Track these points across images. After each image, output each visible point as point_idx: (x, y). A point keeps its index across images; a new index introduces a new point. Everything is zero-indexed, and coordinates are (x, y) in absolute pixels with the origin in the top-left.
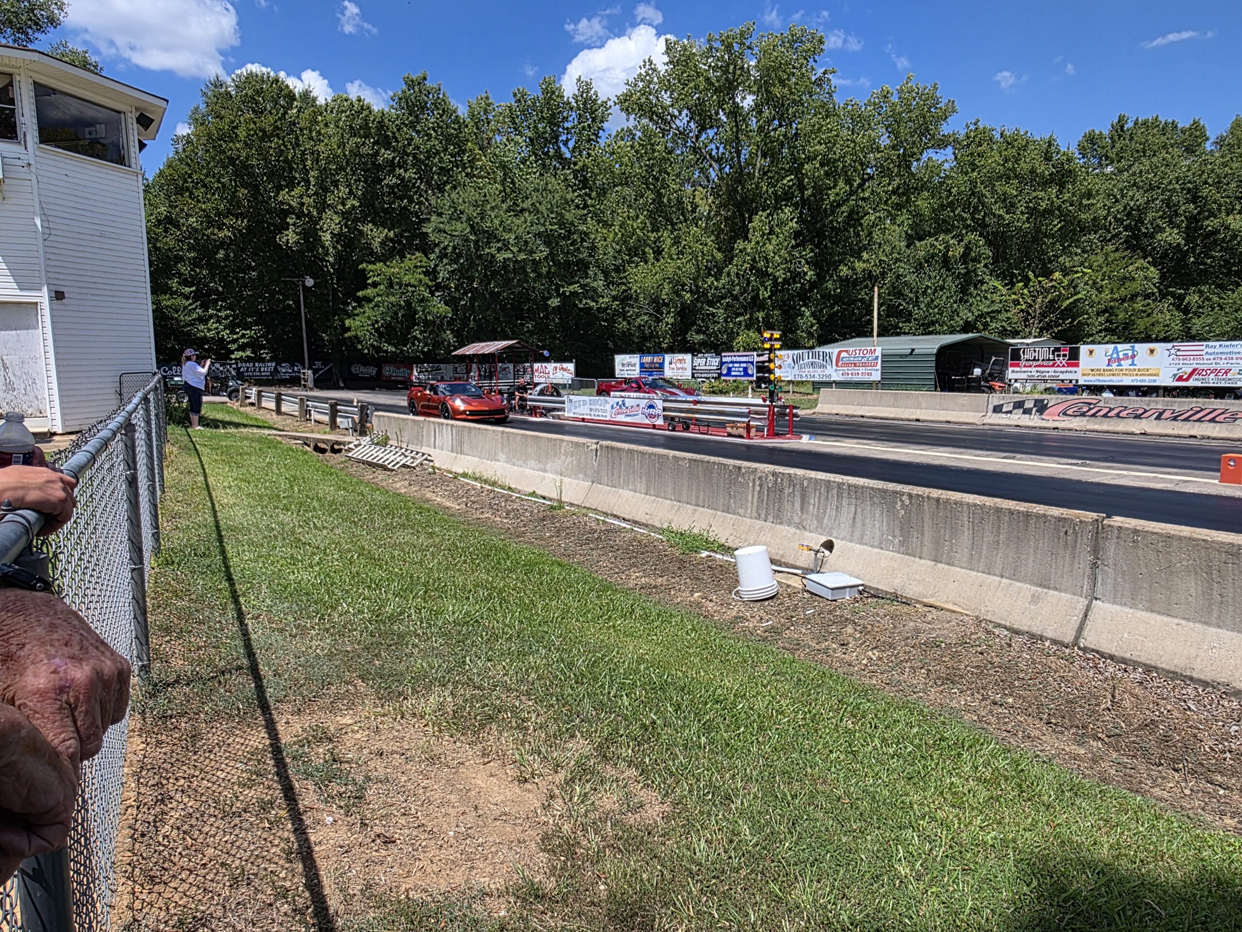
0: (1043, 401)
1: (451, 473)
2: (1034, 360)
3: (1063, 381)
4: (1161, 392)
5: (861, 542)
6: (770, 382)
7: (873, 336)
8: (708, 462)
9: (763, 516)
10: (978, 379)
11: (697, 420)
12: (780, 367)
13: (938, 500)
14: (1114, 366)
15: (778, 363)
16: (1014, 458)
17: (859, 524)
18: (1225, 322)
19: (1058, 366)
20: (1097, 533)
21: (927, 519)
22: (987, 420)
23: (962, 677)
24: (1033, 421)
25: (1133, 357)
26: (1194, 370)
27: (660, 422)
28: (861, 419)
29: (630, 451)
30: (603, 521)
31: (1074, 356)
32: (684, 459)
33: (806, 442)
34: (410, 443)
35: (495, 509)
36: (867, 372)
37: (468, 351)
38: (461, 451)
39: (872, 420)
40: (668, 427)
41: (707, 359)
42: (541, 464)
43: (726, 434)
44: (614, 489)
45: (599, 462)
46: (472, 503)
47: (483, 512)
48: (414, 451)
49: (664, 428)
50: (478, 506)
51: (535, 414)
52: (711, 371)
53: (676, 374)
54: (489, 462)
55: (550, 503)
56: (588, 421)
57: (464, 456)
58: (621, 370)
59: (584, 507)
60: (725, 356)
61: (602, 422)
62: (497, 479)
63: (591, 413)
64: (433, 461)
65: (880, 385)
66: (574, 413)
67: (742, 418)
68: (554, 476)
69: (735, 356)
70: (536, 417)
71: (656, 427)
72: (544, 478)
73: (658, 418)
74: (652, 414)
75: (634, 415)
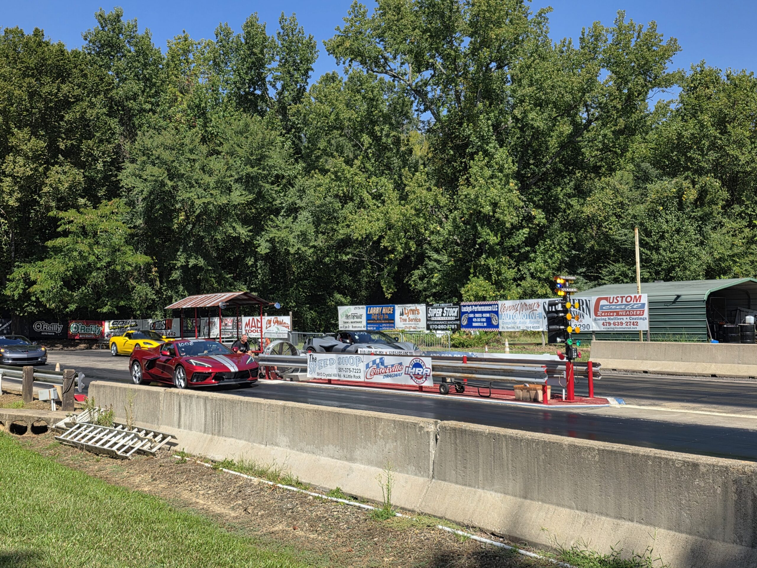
6: (566, 335)
11: (473, 380)
12: (578, 316)
27: (428, 383)
28: (646, 375)
33: (618, 406)
34: (143, 421)
35: (290, 517)
36: (632, 321)
37: (184, 304)
38: (219, 431)
39: (660, 376)
40: (440, 389)
41: (443, 309)
42: (345, 450)
43: (514, 397)
44: (468, 488)
45: (441, 449)
46: (253, 507)
47: (274, 522)
48: (151, 432)
49: (433, 390)
50: (263, 512)
51: (269, 376)
52: (449, 323)
53: (408, 326)
54: (263, 446)
55: (370, 508)
56: (336, 382)
57: (224, 438)
58: (345, 323)
59: (422, 513)
60: (465, 306)
61: (354, 384)
62: (277, 470)
63: (340, 373)
64: (177, 444)
65: (649, 336)
66: (318, 374)
67: (536, 378)
68: (366, 467)
69: (476, 306)
70: (270, 379)
71: (424, 389)
72: (351, 470)
73: (426, 378)
74: (418, 374)
75: (396, 375)
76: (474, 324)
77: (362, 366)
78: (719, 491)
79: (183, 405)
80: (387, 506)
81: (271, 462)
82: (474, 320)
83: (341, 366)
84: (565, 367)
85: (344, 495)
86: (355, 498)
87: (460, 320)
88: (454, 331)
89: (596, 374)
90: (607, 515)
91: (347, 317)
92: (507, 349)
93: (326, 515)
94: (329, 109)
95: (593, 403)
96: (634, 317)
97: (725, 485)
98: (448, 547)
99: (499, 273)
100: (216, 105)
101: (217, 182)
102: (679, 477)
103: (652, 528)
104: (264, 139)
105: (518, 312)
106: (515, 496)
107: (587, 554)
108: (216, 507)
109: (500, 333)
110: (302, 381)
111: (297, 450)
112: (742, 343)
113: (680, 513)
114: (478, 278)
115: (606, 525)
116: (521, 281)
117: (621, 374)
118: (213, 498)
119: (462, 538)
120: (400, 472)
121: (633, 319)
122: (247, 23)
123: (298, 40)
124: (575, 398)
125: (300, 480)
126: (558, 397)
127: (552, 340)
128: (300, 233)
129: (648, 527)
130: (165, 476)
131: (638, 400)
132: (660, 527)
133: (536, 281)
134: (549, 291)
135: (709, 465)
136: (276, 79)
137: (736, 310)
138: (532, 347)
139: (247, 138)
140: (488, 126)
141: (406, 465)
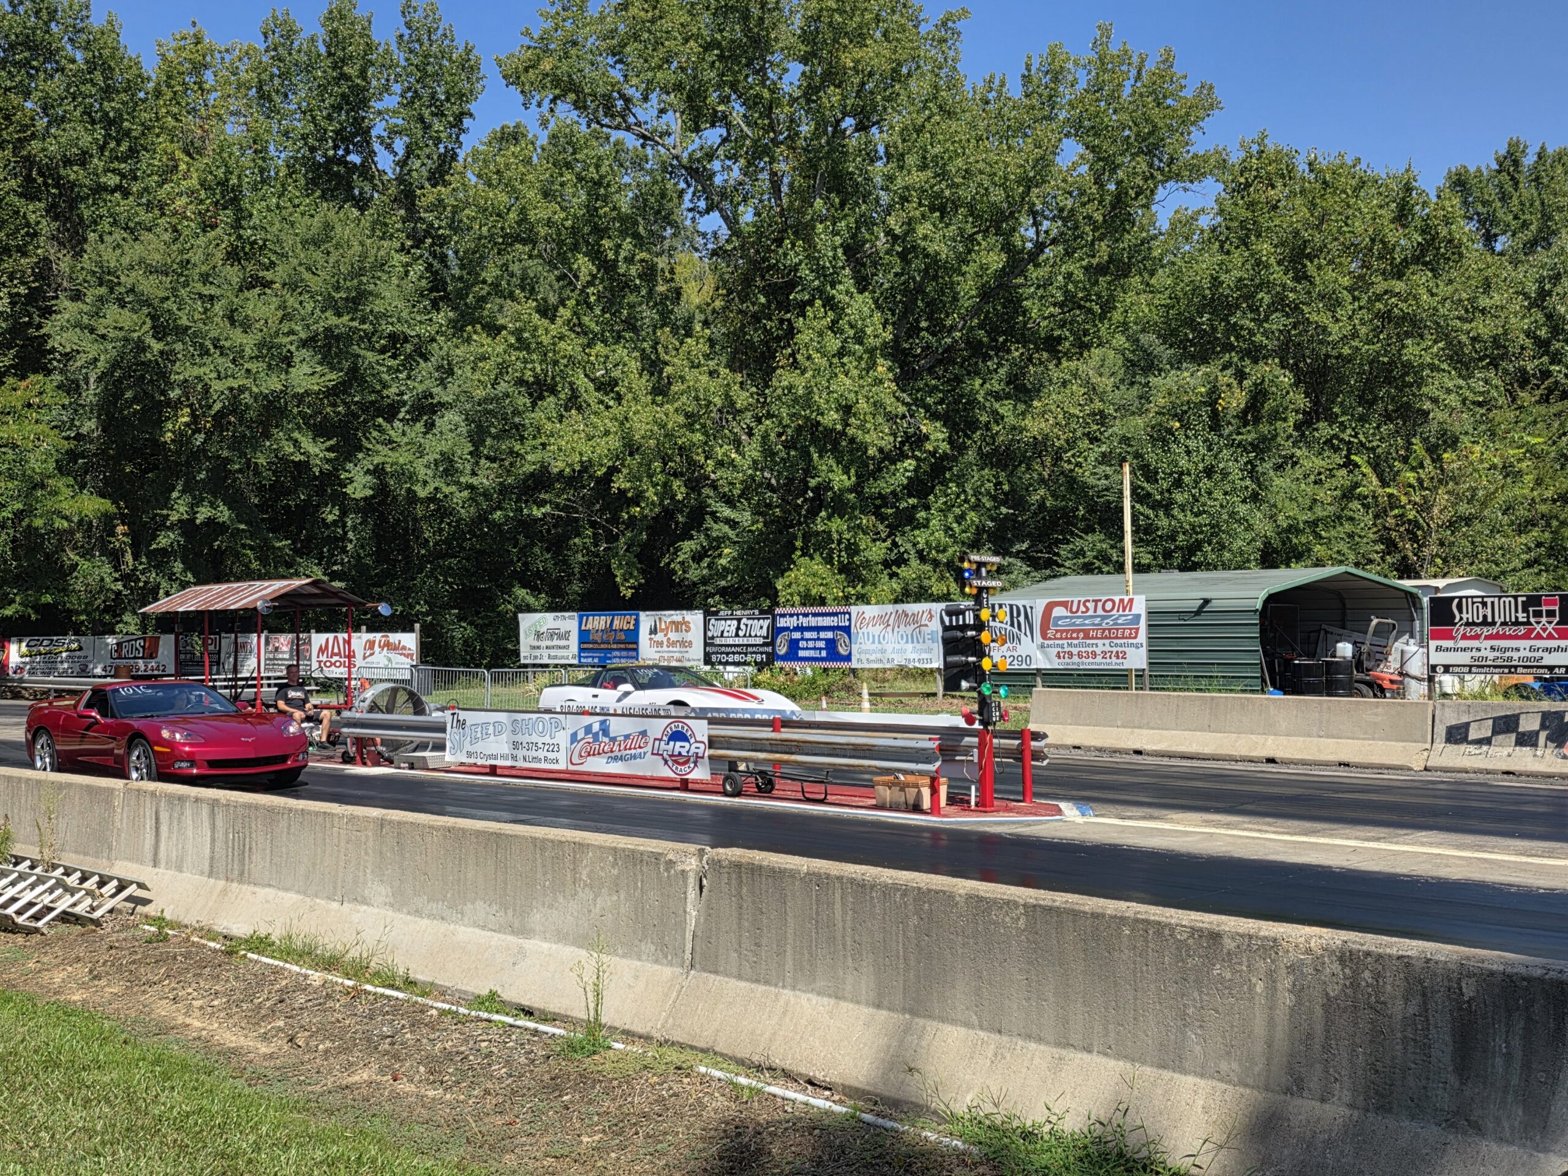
0: (1561, 714)
2: (1485, 623)
3: (1551, 668)
6: (980, 675)
10: (1348, 666)
12: (1005, 640)
19: (1539, 637)
22: (1433, 760)
24: (1544, 760)
28: (1140, 759)
33: (1080, 820)
34: (76, 852)
35: (387, 1053)
36: (1114, 650)
37: (181, 604)
38: (242, 873)
39: (1166, 761)
40: (724, 785)
41: (739, 620)
42: (510, 912)
43: (873, 802)
44: (762, 988)
45: (709, 907)
46: (307, 1034)
47: (351, 1064)
48: (93, 874)
49: (710, 787)
50: (328, 1044)
51: (362, 758)
52: (750, 649)
53: (666, 655)
54: (335, 905)
55: (557, 1031)
56: (506, 772)
57: (251, 888)
58: (533, 648)
59: (666, 1041)
60: (783, 616)
61: (545, 775)
62: (365, 955)
63: (515, 752)
64: (148, 902)
65: (1147, 680)
66: (469, 754)
67: (917, 762)
68: (554, 946)
69: (806, 615)
70: (365, 764)
71: (690, 786)
72: (522, 952)
73: (695, 763)
74: (680, 754)
75: (634, 757)
76: (801, 654)
77: (563, 738)
78: (1260, 987)
79: (164, 816)
80: (594, 1026)
81: (350, 938)
82: (802, 644)
83: (519, 738)
84: (976, 740)
85: (505, 1007)
86: (529, 1013)
87: (772, 644)
88: (760, 666)
89: (1038, 755)
90: (1040, 1040)
91: (539, 635)
92: (866, 705)
93: (463, 1048)
94: (503, 198)
95: (1031, 814)
96: (1119, 641)
97: (1271, 977)
98: (716, 1111)
99: (853, 549)
100: (263, 181)
101: (260, 345)
102: (1183, 961)
103: (1129, 1065)
104: (363, 256)
105: (890, 629)
106: (858, 1002)
107: (998, 1121)
108: (228, 1035)
109: (854, 671)
110: (434, 770)
111: (409, 913)
112: (1328, 695)
113: (1184, 1033)
114: (812, 558)
115: (1037, 1061)
116: (899, 567)
117: (1091, 757)
118: (222, 1015)
119: (746, 1092)
120: (624, 956)
121: (1116, 645)
122: (331, 12)
123: (442, 52)
124: (996, 803)
125: (412, 975)
126: (962, 801)
127: (952, 685)
128: (438, 457)
129: (1121, 1063)
130: (120, 970)
131: (1120, 809)
132: (1144, 1063)
133: (928, 567)
134: (954, 587)
135: (1242, 936)
136: (394, 132)
137: (1319, 631)
138: (916, 701)
139: (328, 253)
140: (835, 249)
141: (636, 942)
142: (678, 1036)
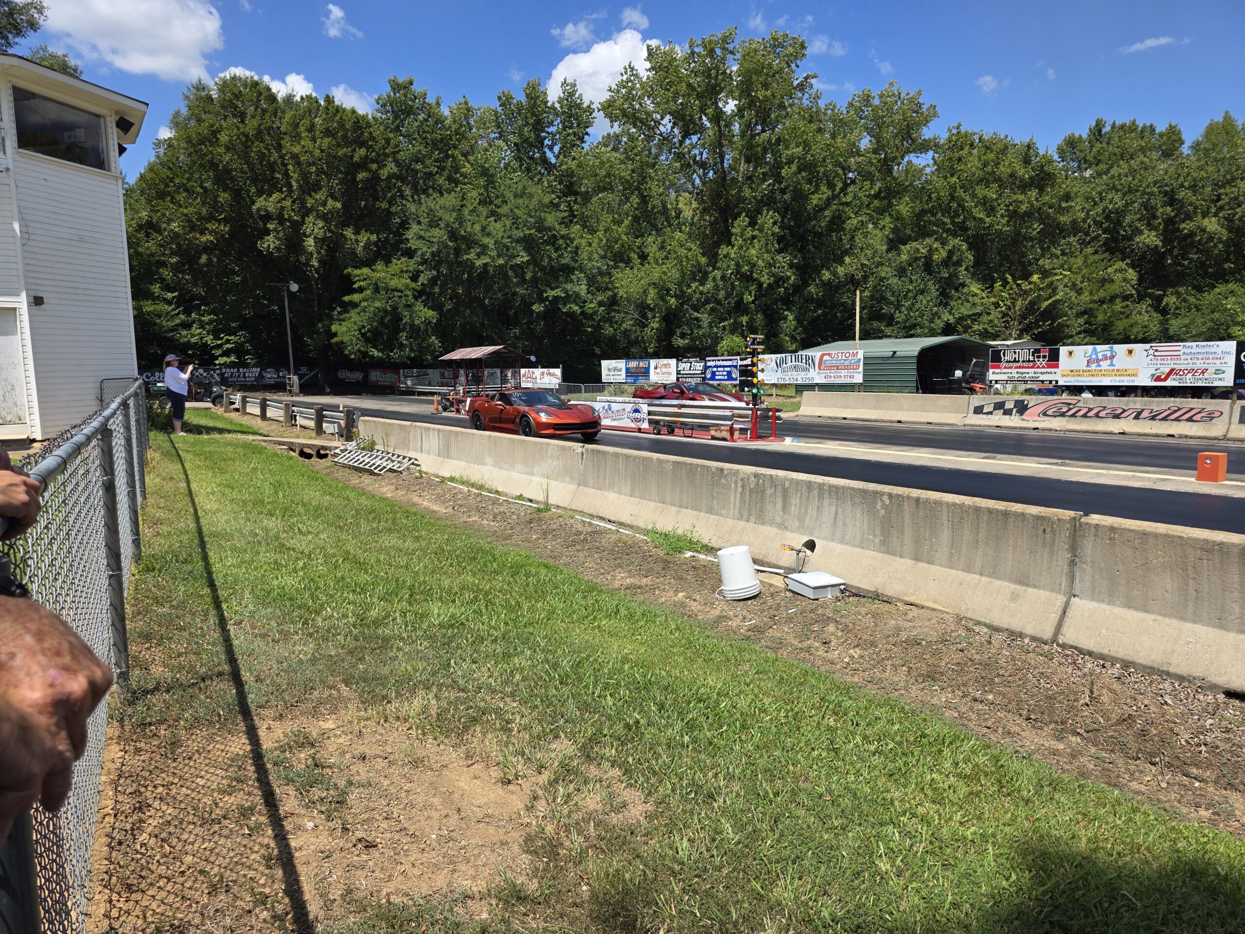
0: (1023, 401)
1: (438, 477)
2: (1015, 361)
3: (1043, 381)
4: (1139, 392)
5: (842, 541)
6: (753, 385)
7: (854, 339)
8: (691, 464)
9: (745, 516)
10: (959, 380)
11: (682, 423)
12: (763, 371)
13: (918, 500)
14: (1093, 366)
15: (760, 366)
16: (994, 458)
17: (840, 524)
18: (1202, 323)
19: (1039, 367)
20: (1075, 530)
21: (907, 520)
22: (968, 421)
23: (942, 674)
24: (1014, 421)
25: (1112, 357)
26: (1172, 370)
27: (645, 425)
28: (844, 421)
29: (616, 455)
30: (590, 524)
31: (1054, 357)
32: (668, 461)
33: (790, 444)
34: (396, 448)
35: (482, 512)
37: (456, 356)
38: (448, 455)
39: (854, 422)
40: (654, 431)
41: (691, 363)
42: (528, 468)
43: (710, 437)
44: (599, 491)
45: (585, 465)
48: (401, 456)
49: (650, 432)
52: (695, 376)
53: (660, 378)
54: (476, 466)
55: (537, 506)
57: (451, 460)
58: (607, 375)
59: (569, 509)
60: (709, 361)
62: (484, 483)
64: (420, 465)
67: (725, 421)
69: (720, 360)
71: (643, 431)
72: (531, 481)
73: (643, 422)
74: (637, 418)
75: (621, 419)
76: (717, 378)
79: (423, 435)
80: (547, 504)
81: (480, 477)
82: (718, 373)
84: (751, 412)
85: (523, 499)
86: (531, 501)
87: (705, 373)
89: (779, 418)
90: (675, 505)
91: (609, 370)
93: (506, 511)
97: (736, 483)
98: (575, 528)
102: (713, 478)
106: (626, 495)
108: (434, 507)
111: (498, 468)
113: (713, 502)
115: (673, 512)
118: (434, 501)
120: (558, 481)
121: (850, 373)
124: (758, 437)
125: (497, 489)
127: (742, 390)
129: (695, 512)
130: (405, 487)
132: (702, 512)
141: (564, 477)
142: (574, 507)
